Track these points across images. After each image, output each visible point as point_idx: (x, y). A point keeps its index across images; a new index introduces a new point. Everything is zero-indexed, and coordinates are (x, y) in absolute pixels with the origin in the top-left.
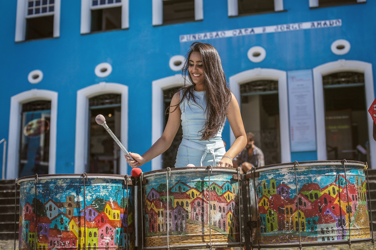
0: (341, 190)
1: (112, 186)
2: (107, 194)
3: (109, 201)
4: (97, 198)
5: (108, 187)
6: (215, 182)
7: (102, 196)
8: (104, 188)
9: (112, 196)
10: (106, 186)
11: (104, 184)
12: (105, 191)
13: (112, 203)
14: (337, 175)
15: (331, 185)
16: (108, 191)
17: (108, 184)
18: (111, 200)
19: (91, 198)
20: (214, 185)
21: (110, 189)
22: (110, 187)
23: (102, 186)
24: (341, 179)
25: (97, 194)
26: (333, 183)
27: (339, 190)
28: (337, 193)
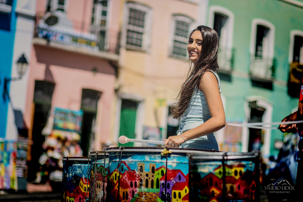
0: (121, 176)
1: (84, 166)
2: (81, 172)
3: (82, 177)
4: (75, 175)
5: (82, 167)
6: (102, 165)
7: (78, 174)
8: (79, 167)
9: (85, 174)
10: (80, 166)
11: (79, 165)
12: (79, 170)
13: (84, 179)
14: (119, 161)
15: (115, 171)
16: (81, 170)
17: (82, 165)
18: (83, 177)
19: (71, 175)
20: (101, 167)
21: (83, 169)
22: (83, 167)
23: (78, 166)
24: (122, 166)
25: (75, 172)
26: (116, 169)
27: (120, 175)
28: (117, 179)
